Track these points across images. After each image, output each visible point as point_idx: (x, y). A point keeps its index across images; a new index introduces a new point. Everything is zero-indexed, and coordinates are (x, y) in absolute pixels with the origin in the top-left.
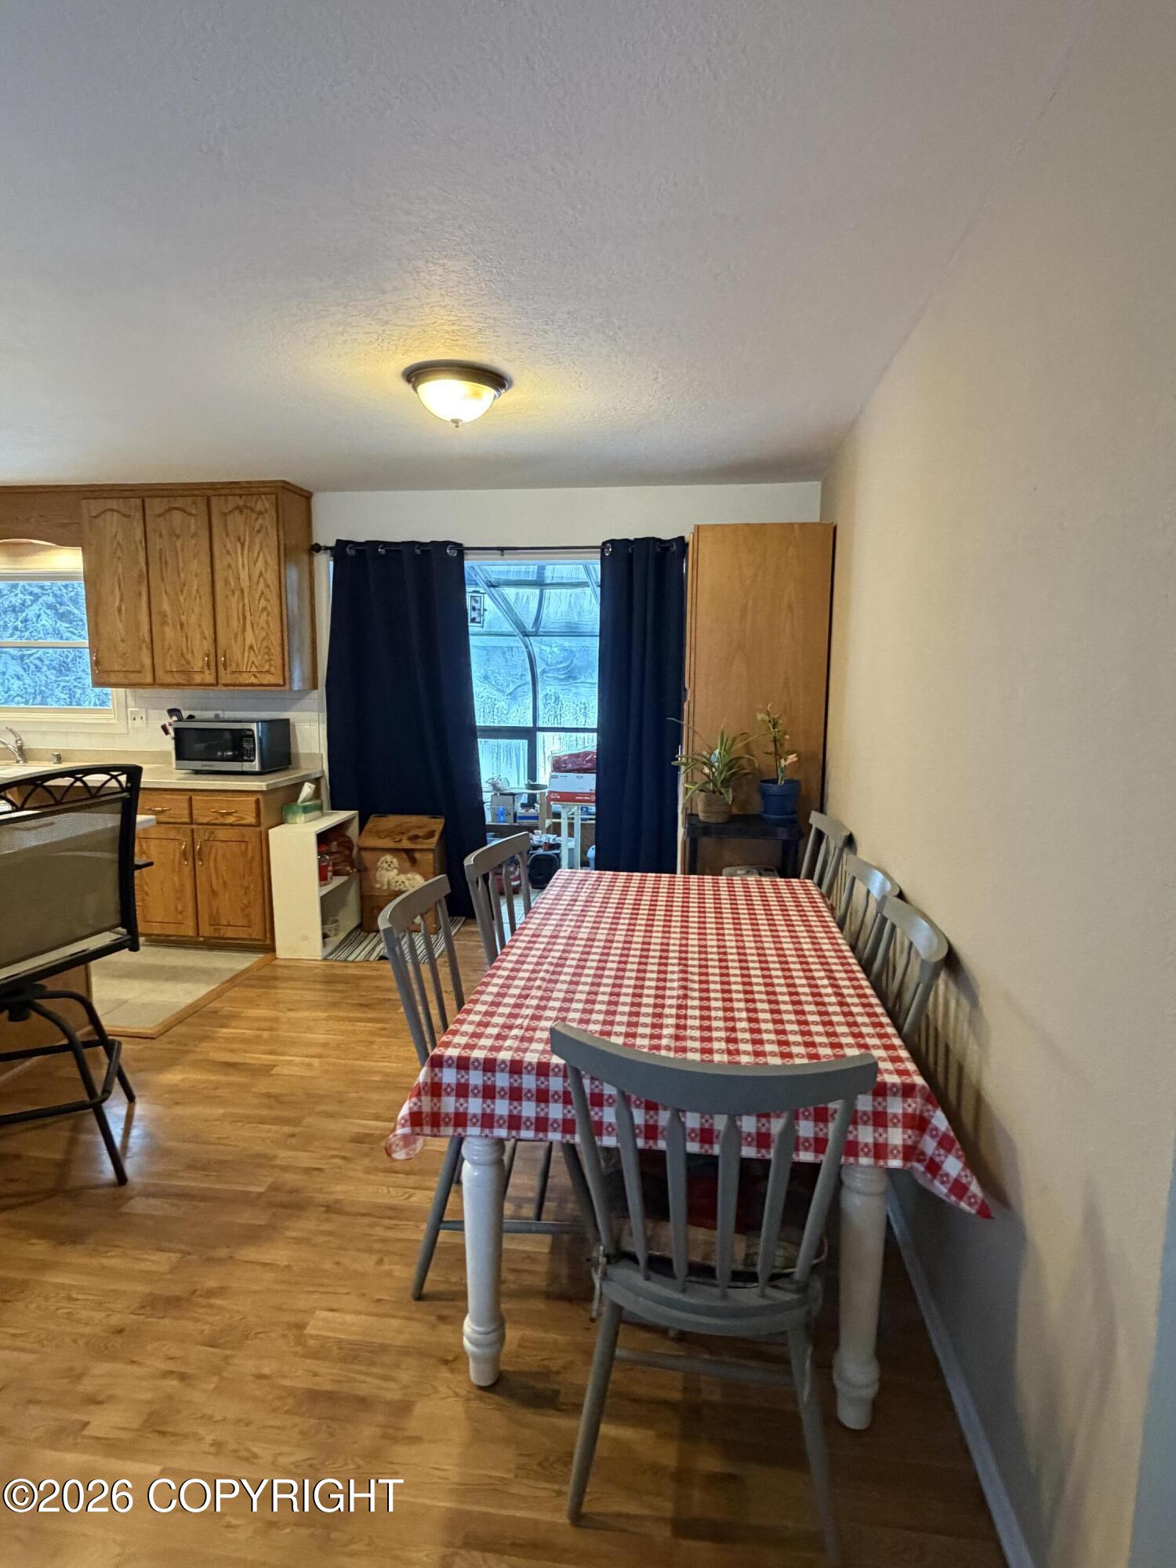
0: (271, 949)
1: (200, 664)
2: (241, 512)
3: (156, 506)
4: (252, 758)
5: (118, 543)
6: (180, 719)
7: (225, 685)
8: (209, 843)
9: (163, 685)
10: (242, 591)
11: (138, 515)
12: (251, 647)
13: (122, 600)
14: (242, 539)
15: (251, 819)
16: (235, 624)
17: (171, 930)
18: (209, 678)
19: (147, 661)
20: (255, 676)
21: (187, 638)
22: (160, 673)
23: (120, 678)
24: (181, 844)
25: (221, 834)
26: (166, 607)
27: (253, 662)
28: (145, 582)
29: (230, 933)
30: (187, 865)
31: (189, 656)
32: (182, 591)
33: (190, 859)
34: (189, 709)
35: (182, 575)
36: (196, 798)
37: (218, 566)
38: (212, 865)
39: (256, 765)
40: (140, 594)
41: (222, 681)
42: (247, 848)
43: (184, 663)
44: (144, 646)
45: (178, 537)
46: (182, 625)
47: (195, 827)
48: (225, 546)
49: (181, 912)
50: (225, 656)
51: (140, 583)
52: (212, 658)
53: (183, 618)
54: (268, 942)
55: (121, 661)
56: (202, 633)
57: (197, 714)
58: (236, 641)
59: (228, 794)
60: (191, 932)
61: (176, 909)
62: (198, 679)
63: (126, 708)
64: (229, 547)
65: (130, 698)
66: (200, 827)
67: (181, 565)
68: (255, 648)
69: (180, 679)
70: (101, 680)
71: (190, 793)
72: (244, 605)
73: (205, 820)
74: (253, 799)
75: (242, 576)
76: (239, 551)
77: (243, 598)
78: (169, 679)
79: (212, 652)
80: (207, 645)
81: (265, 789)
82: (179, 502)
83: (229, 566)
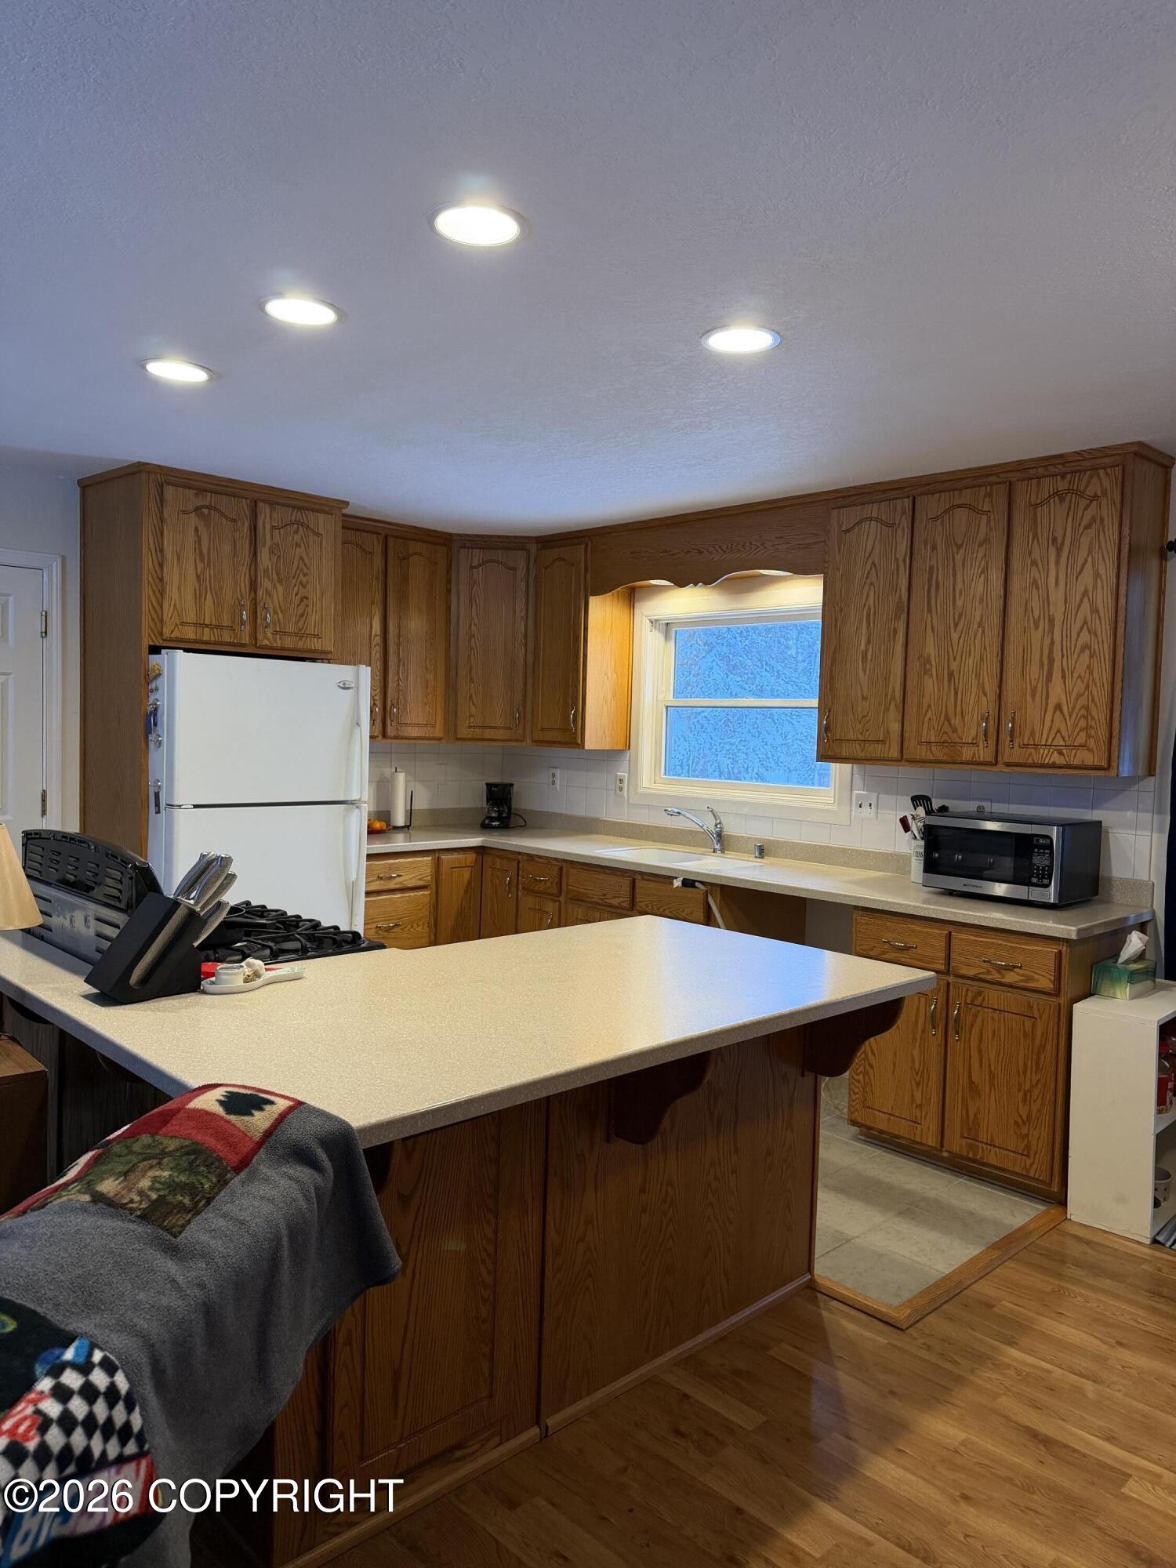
0: (1061, 1201)
1: (973, 733)
2: (1062, 499)
3: (932, 505)
4: (1046, 881)
5: (873, 563)
6: (929, 812)
7: (1008, 765)
8: (974, 1009)
9: (912, 762)
10: (1052, 621)
11: (905, 522)
12: (1058, 707)
13: (868, 642)
14: (1059, 542)
15: (1045, 982)
16: (1034, 671)
17: (902, 1129)
18: (984, 753)
19: (895, 727)
20: (1060, 753)
21: (956, 693)
22: (911, 744)
23: (856, 750)
24: (928, 1004)
25: (994, 996)
26: (931, 650)
27: (1058, 731)
28: (904, 616)
29: (993, 1157)
30: (935, 1036)
31: (956, 721)
32: (956, 625)
33: (941, 1029)
34: (941, 798)
35: (959, 603)
36: (960, 936)
37: (1016, 584)
38: (974, 1044)
39: (1051, 894)
40: (895, 631)
41: (1006, 758)
42: (1034, 1026)
43: (949, 731)
44: (893, 705)
45: (959, 547)
46: (951, 675)
47: (951, 979)
48: (1030, 554)
49: (920, 1106)
50: (1013, 721)
51: (897, 618)
52: (992, 724)
53: (954, 666)
54: (1055, 1188)
55: (859, 726)
56: (981, 686)
57: (954, 805)
58: (1033, 696)
59: (1013, 938)
60: (932, 1141)
61: (913, 1100)
62: (967, 754)
63: (851, 790)
64: (1036, 554)
65: (856, 776)
66: (959, 980)
67: (959, 586)
68: (1065, 708)
69: (938, 753)
70: (828, 752)
71: (951, 928)
72: (1052, 643)
73: (971, 972)
74: (1053, 950)
75: (1052, 598)
76: (1053, 558)
77: (1052, 631)
78: (923, 753)
79: (993, 714)
80: (987, 704)
81: (1074, 937)
82: (966, 497)
83: (1035, 583)
